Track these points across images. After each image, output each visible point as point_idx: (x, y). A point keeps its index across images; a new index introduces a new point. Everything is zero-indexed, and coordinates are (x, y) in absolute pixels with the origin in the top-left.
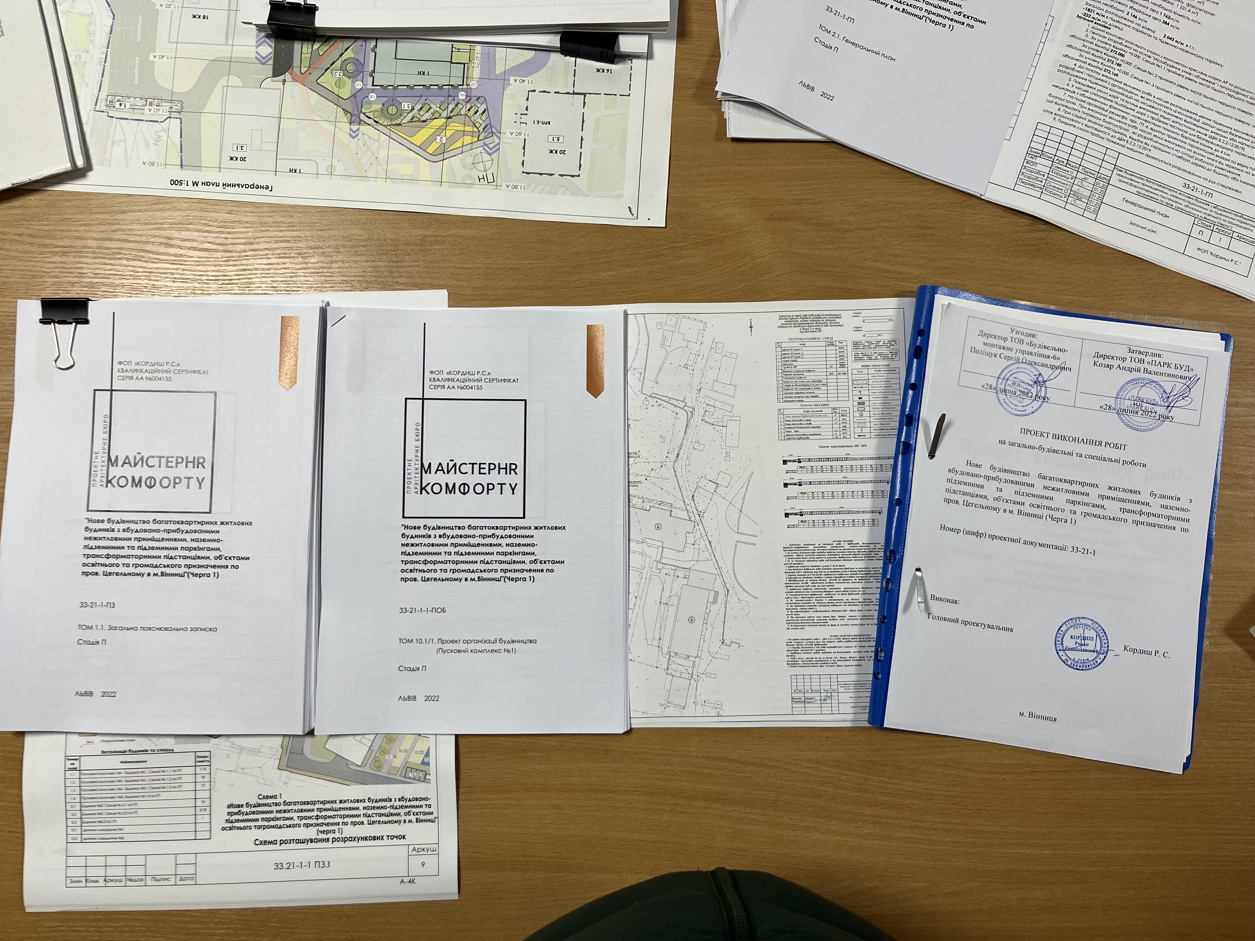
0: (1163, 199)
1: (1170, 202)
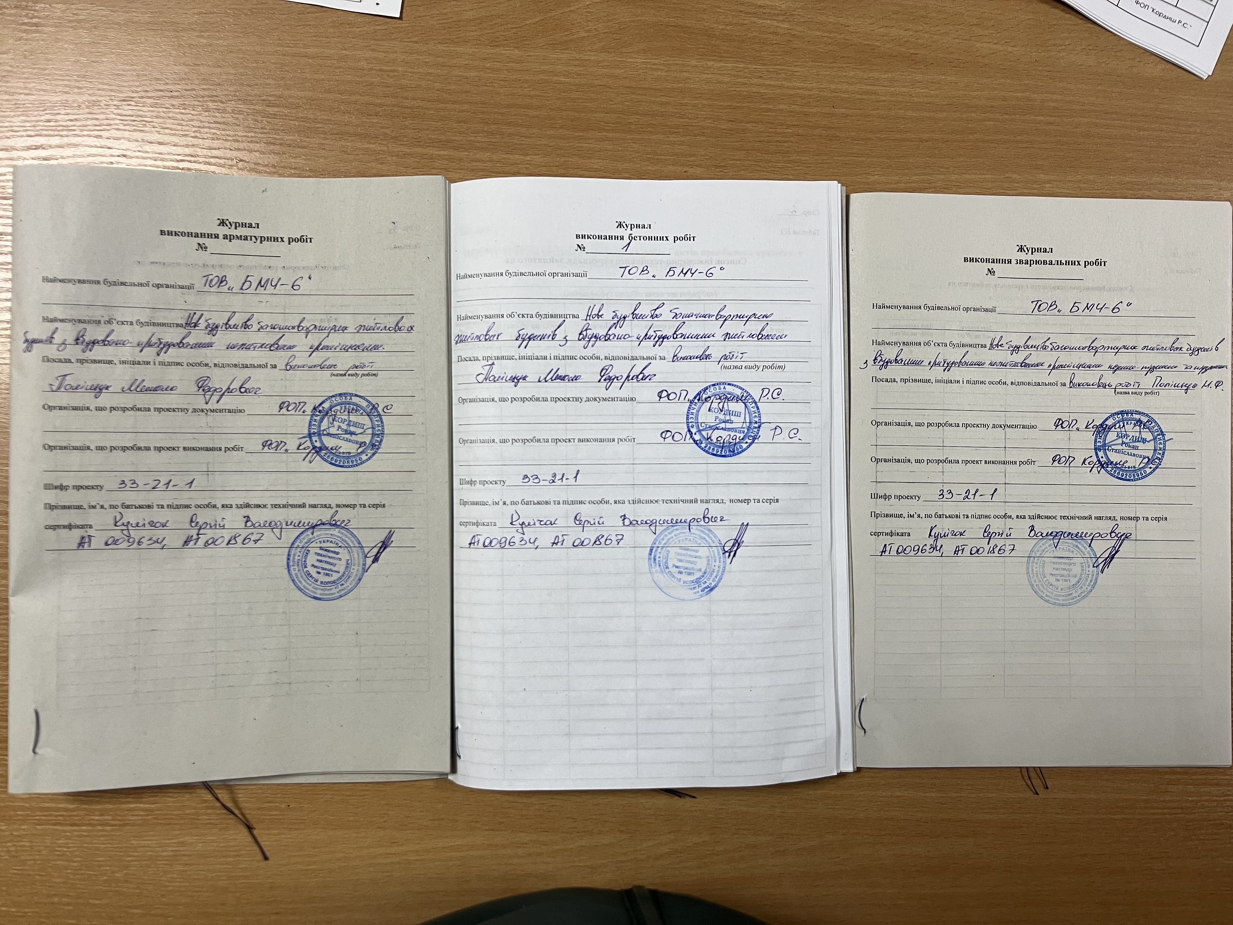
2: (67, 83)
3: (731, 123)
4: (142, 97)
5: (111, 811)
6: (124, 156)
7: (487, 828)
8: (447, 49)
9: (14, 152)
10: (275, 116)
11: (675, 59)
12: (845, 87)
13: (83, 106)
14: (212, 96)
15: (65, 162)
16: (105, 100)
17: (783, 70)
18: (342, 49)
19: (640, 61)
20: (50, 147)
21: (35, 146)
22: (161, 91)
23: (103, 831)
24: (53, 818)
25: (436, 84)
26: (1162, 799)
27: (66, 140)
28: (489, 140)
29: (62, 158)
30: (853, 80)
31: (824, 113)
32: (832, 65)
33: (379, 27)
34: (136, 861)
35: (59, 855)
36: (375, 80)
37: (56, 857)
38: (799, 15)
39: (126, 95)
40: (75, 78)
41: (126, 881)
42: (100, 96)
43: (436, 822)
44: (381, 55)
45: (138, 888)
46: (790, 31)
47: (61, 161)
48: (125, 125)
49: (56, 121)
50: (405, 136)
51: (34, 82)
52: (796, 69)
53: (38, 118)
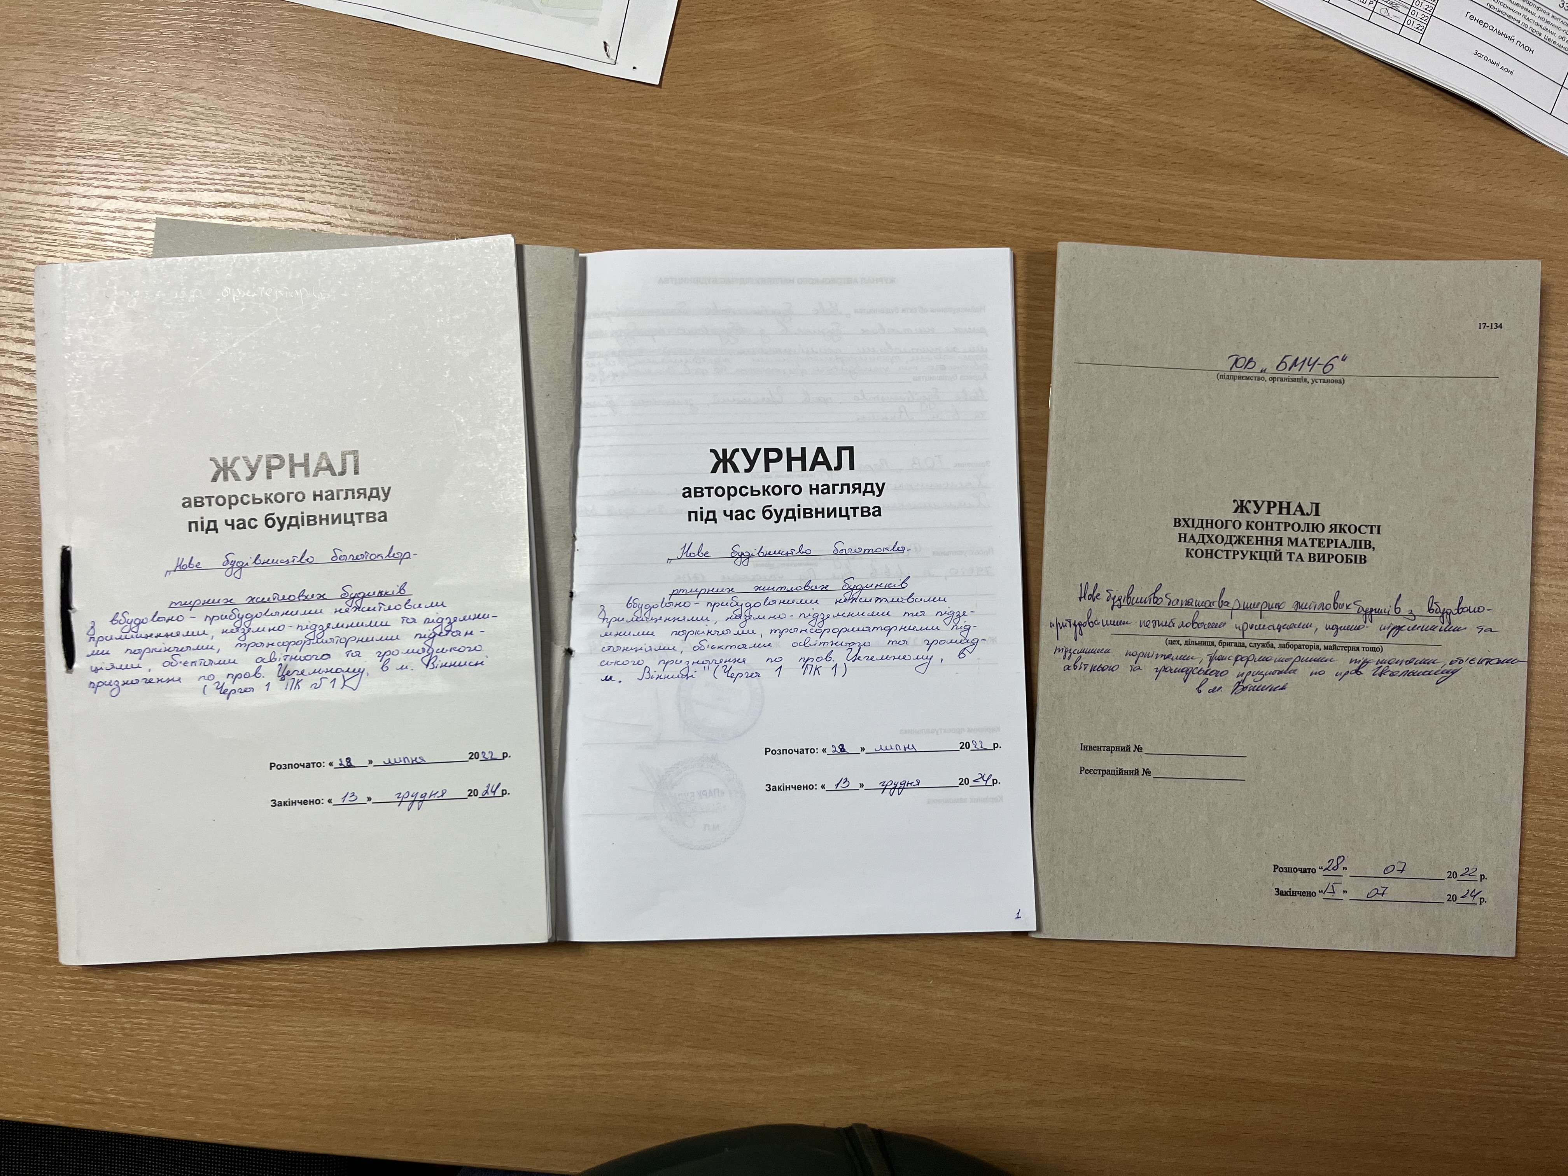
0: (1526, 22)
1: (1537, 28)
2: (266, 132)
3: (1037, 231)
4: (355, 157)
5: (249, 989)
6: (329, 223)
7: (689, 1044)
8: (709, 123)
9: (199, 208)
10: (504, 189)
11: (975, 152)
12: (1175, 197)
13: (284, 161)
14: (435, 162)
15: (257, 225)
16: (311, 157)
17: (1103, 173)
18: (589, 118)
19: (934, 152)
20: (243, 206)
21: (224, 203)
22: (377, 151)
23: (237, 1011)
24: (180, 992)
25: (695, 164)
26: (1500, 1074)
27: (261, 200)
28: (751, 233)
29: (256, 219)
30: (1185, 191)
31: (1146, 227)
32: (1161, 172)
33: (633, 95)
34: (272, 1050)
35: (181, 1037)
36: (625, 154)
37: (179, 1040)
38: (1125, 111)
39: (337, 153)
40: (277, 127)
41: (260, 1074)
42: (304, 151)
43: (630, 1033)
44: (634, 127)
45: (273, 1083)
46: (1113, 129)
47: (254, 224)
48: (332, 188)
49: (252, 176)
50: (654, 222)
51: (229, 129)
52: (1117, 173)
53: (230, 171)
